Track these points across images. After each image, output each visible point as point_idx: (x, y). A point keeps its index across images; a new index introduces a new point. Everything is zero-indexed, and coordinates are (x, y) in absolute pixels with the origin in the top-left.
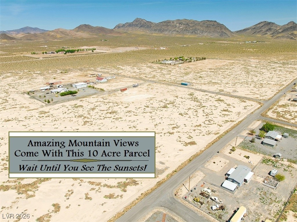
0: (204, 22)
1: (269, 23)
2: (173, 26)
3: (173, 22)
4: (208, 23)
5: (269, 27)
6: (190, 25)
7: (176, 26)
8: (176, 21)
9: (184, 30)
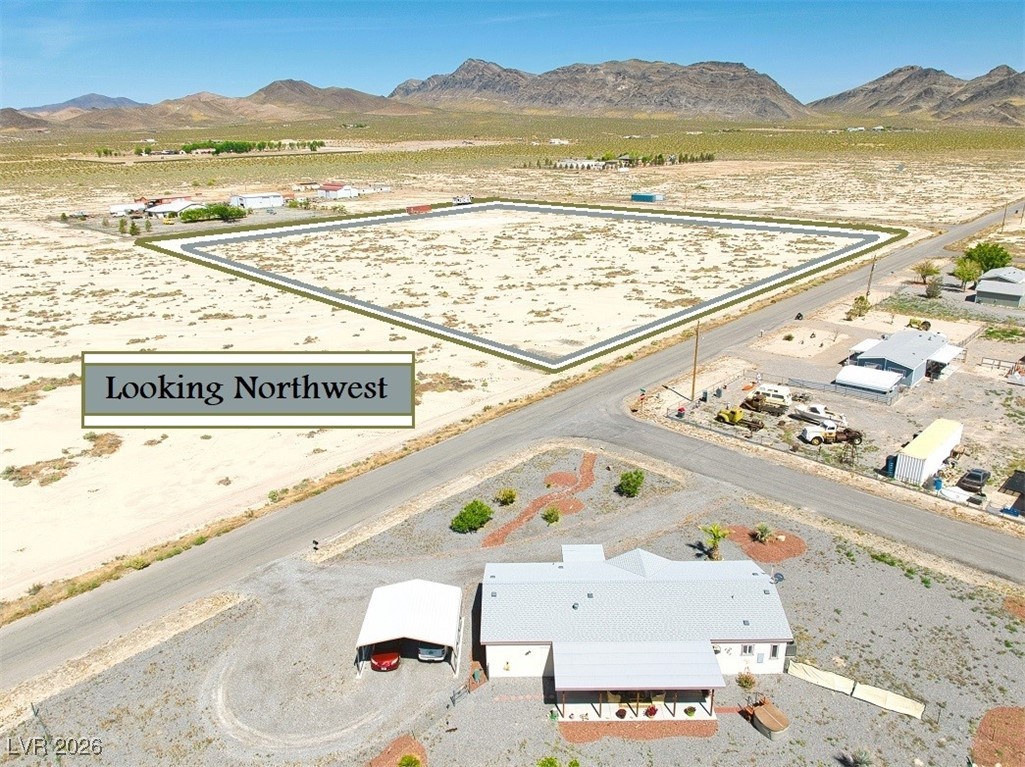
0: (701, 68)
1: (926, 73)
2: (593, 82)
3: (595, 70)
4: (717, 71)
5: (926, 84)
6: (654, 79)
7: (604, 84)
8: (605, 66)
9: (634, 95)
